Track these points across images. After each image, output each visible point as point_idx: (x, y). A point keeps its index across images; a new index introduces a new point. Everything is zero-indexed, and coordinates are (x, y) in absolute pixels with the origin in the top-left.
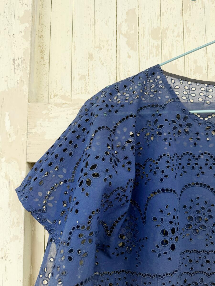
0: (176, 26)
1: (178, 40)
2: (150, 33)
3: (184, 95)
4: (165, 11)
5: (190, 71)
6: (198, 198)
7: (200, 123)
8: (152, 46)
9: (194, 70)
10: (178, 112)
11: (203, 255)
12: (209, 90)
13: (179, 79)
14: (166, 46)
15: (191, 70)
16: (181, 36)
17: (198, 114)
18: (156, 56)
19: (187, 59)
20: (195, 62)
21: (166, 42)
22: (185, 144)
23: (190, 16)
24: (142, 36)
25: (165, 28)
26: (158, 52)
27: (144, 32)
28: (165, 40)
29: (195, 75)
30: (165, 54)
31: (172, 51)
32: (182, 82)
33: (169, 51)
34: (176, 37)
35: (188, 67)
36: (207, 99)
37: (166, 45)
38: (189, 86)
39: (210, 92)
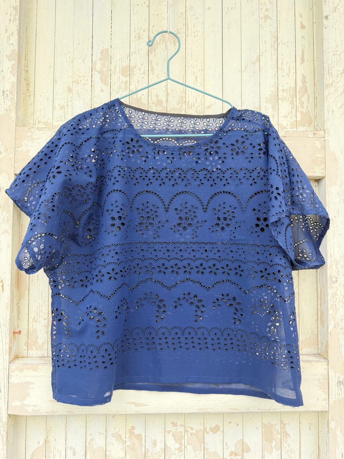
0: (142, 65)
1: (143, 77)
2: (120, 70)
3: (138, 123)
4: (134, 51)
5: (152, 104)
6: (148, 202)
7: (149, 144)
8: (121, 82)
9: (156, 103)
10: (132, 136)
11: (152, 245)
12: (158, 119)
13: (135, 110)
14: (133, 82)
15: (153, 103)
17: (149, 138)
18: (125, 91)
19: (150, 93)
20: (157, 96)
21: (133, 79)
22: (139, 161)
23: (155, 56)
24: (114, 73)
25: (133, 67)
26: (126, 87)
27: (115, 69)
28: (132, 76)
29: (156, 107)
32: (138, 113)
33: (136, 87)
34: (142, 74)
36: (156, 126)
38: (143, 116)
39: (159, 121)
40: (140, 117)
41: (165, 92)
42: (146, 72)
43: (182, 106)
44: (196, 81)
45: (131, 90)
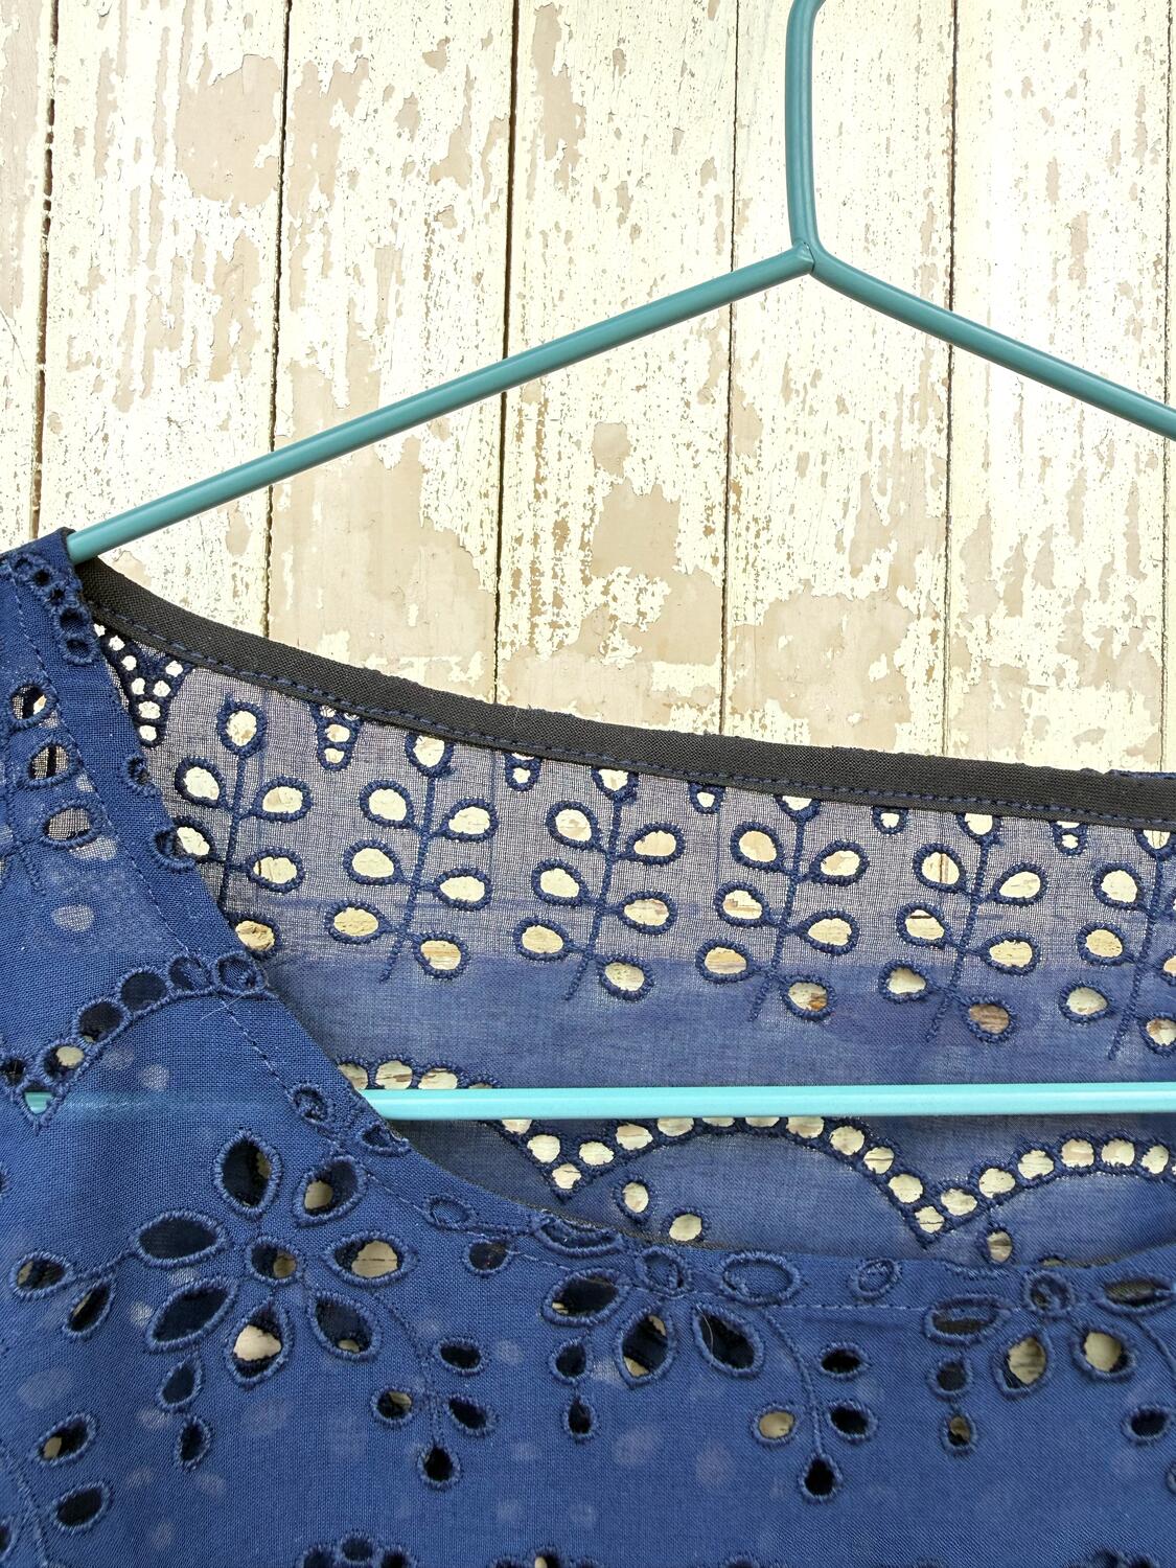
0: (436, 59)
1: (447, 215)
2: (170, 119)
3: (351, 891)
5: (547, 540)
8: (177, 262)
9: (590, 535)
12: (640, 836)
13: (316, 707)
14: (326, 266)
15: (561, 530)
16: (485, 165)
18: (216, 375)
19: (531, 410)
20: (611, 450)
21: (324, 230)
24: (88, 151)
25: (326, 76)
26: (235, 327)
27: (105, 105)
28: (316, 198)
29: (597, 584)
30: (312, 352)
31: (381, 323)
32: (347, 748)
33: (354, 326)
34: (436, 175)
35: (537, 497)
36: (612, 937)
37: (326, 256)
38: (417, 786)
39: (649, 861)
40: (387, 805)
41: (705, 396)
42: (484, 154)
43: (901, 575)
44: (1079, 273)
45: (293, 366)
